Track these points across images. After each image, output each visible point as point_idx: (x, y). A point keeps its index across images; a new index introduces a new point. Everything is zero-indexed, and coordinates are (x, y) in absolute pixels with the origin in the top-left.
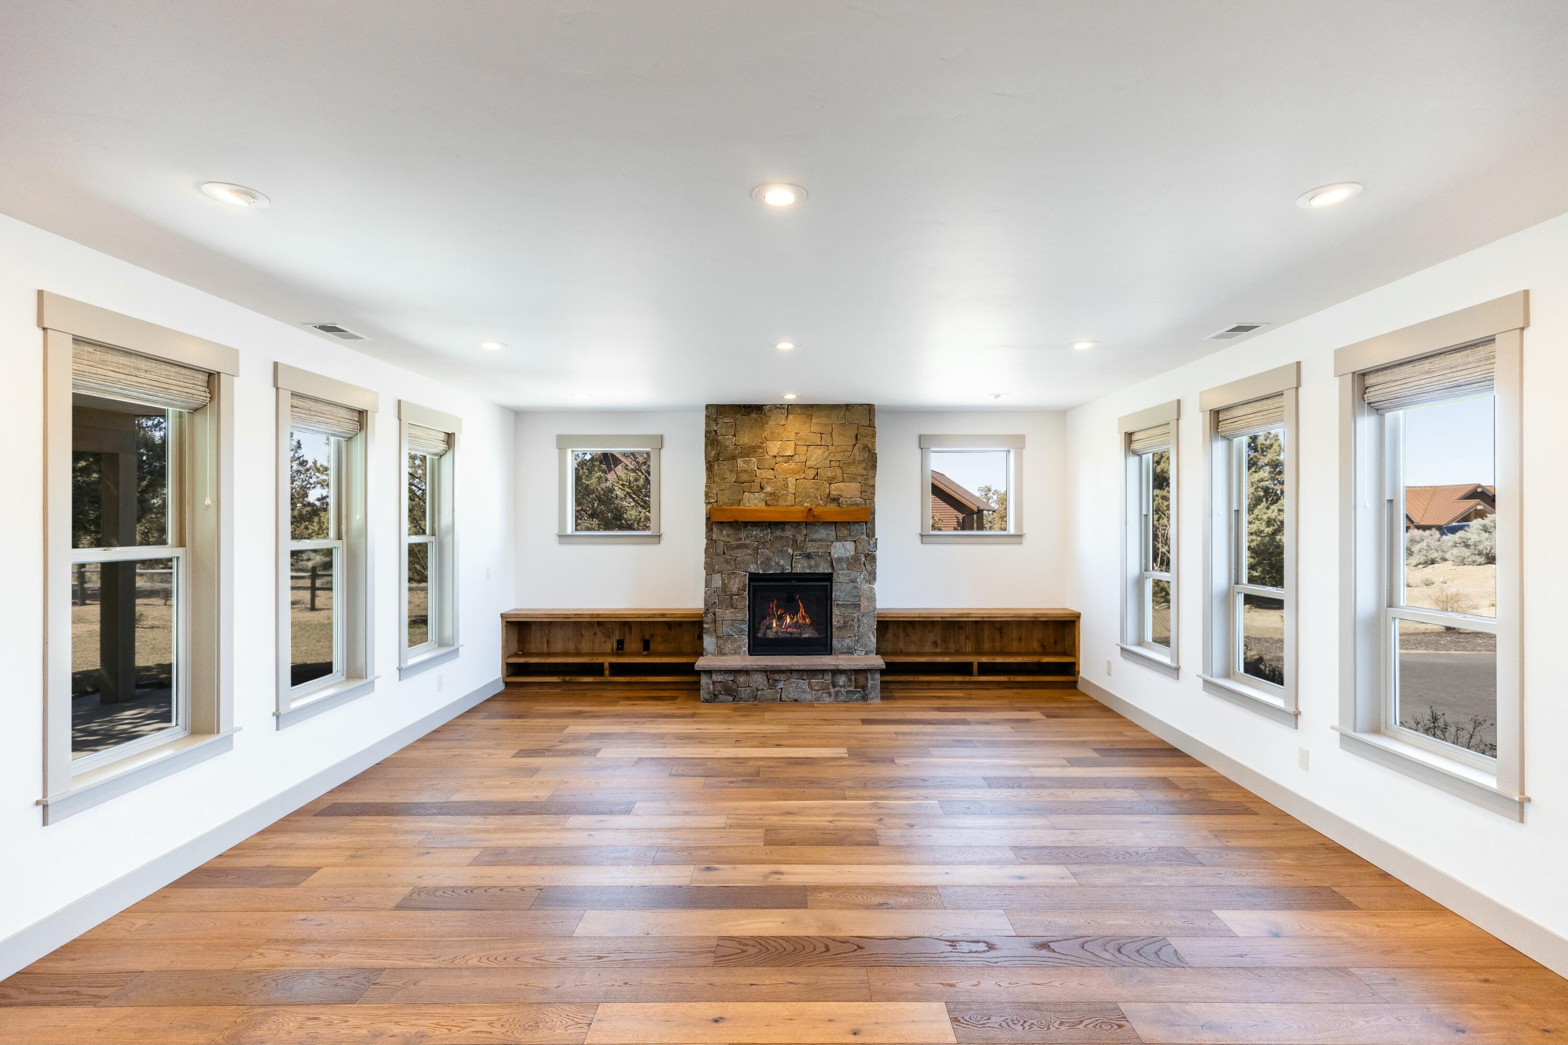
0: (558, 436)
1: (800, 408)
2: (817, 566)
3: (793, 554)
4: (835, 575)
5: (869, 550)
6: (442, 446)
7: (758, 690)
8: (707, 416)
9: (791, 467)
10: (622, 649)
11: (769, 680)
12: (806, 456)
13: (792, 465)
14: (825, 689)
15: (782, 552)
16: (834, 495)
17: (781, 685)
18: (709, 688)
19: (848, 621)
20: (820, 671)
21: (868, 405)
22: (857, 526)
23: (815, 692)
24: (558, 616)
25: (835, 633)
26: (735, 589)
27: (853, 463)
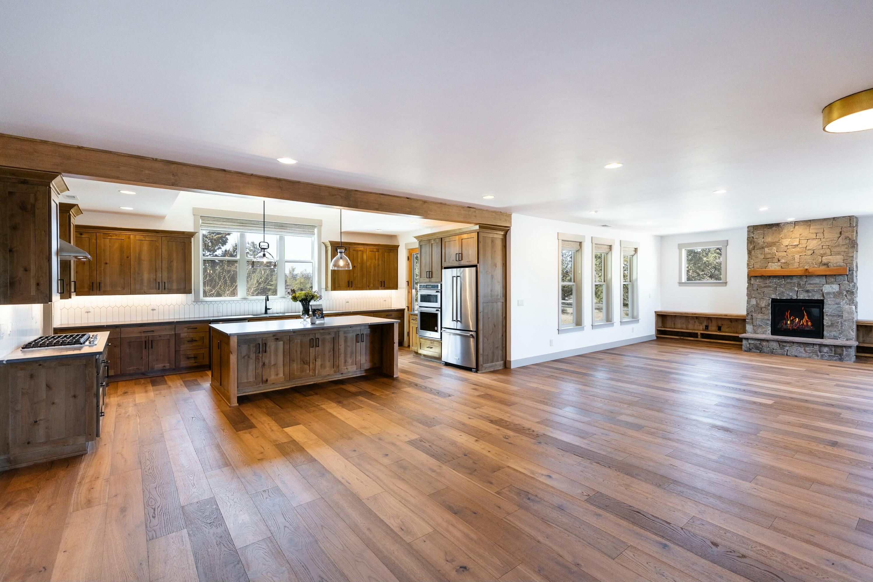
0: (678, 244)
1: (802, 222)
2: (813, 296)
3: (798, 290)
4: (825, 301)
5: (849, 289)
6: (633, 253)
7: (774, 349)
8: (748, 231)
9: (797, 250)
10: (708, 329)
11: (780, 345)
12: (806, 245)
13: (798, 249)
14: (815, 353)
15: (791, 290)
16: (824, 262)
17: (787, 348)
18: (747, 346)
19: (834, 324)
20: (811, 344)
21: (849, 216)
22: (841, 277)
23: (808, 354)
24: (678, 313)
25: (825, 328)
26: (763, 305)
27: (838, 246)
